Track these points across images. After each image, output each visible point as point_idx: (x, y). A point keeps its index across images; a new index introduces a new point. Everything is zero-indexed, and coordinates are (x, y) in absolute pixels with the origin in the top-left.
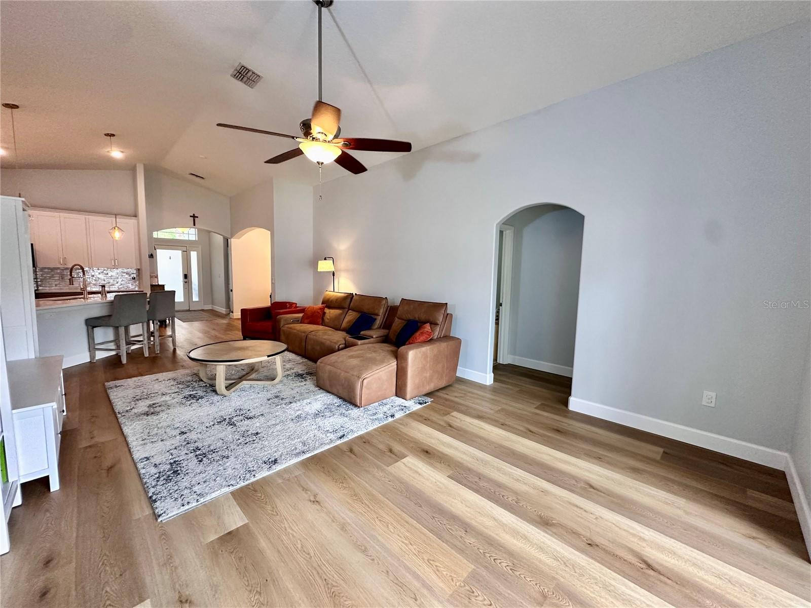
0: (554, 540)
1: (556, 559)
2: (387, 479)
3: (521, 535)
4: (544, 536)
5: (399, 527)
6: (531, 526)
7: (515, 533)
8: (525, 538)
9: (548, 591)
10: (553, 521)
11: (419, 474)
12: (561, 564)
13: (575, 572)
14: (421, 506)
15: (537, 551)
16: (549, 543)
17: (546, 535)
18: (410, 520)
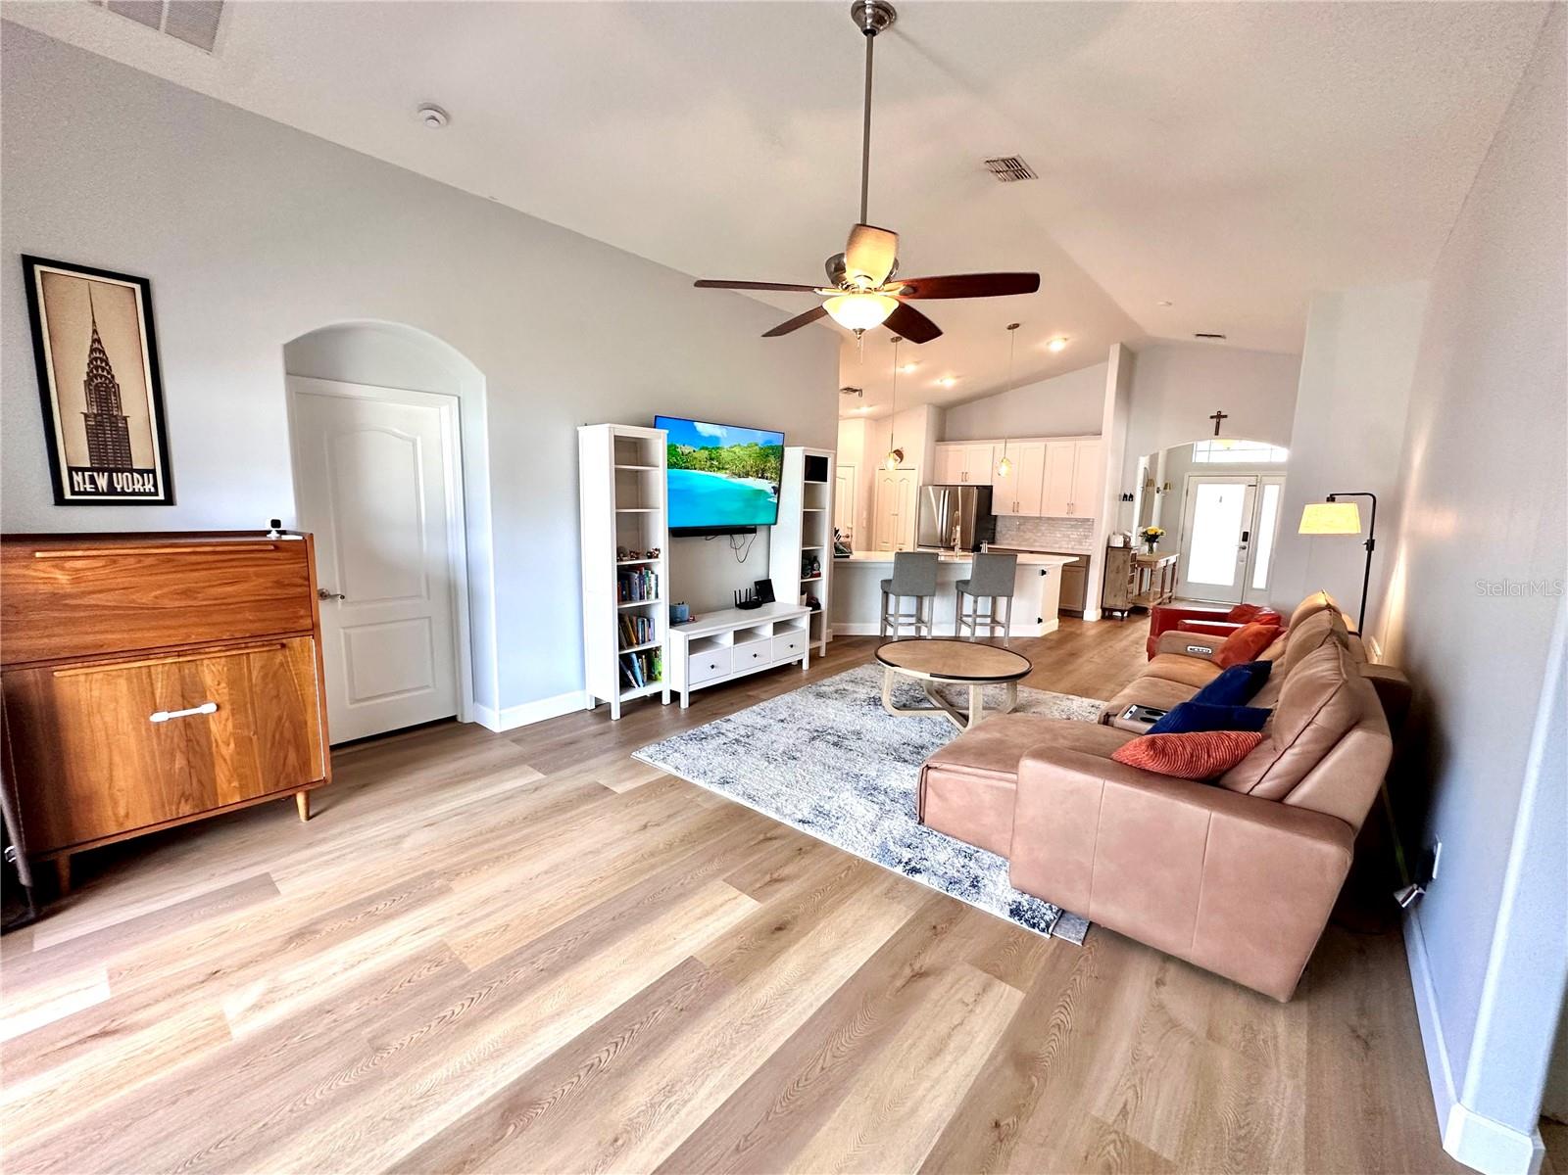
0: (465, 1110)
1: (426, 1095)
2: (686, 882)
3: (503, 1051)
4: (482, 1094)
5: (576, 898)
6: (516, 1076)
7: (513, 1042)
8: (495, 1055)
9: (382, 1057)
10: (512, 1128)
11: (700, 918)
12: (413, 1099)
13: (384, 1119)
14: (614, 919)
15: (458, 1067)
16: (466, 1095)
17: (482, 1099)
18: (588, 908)
